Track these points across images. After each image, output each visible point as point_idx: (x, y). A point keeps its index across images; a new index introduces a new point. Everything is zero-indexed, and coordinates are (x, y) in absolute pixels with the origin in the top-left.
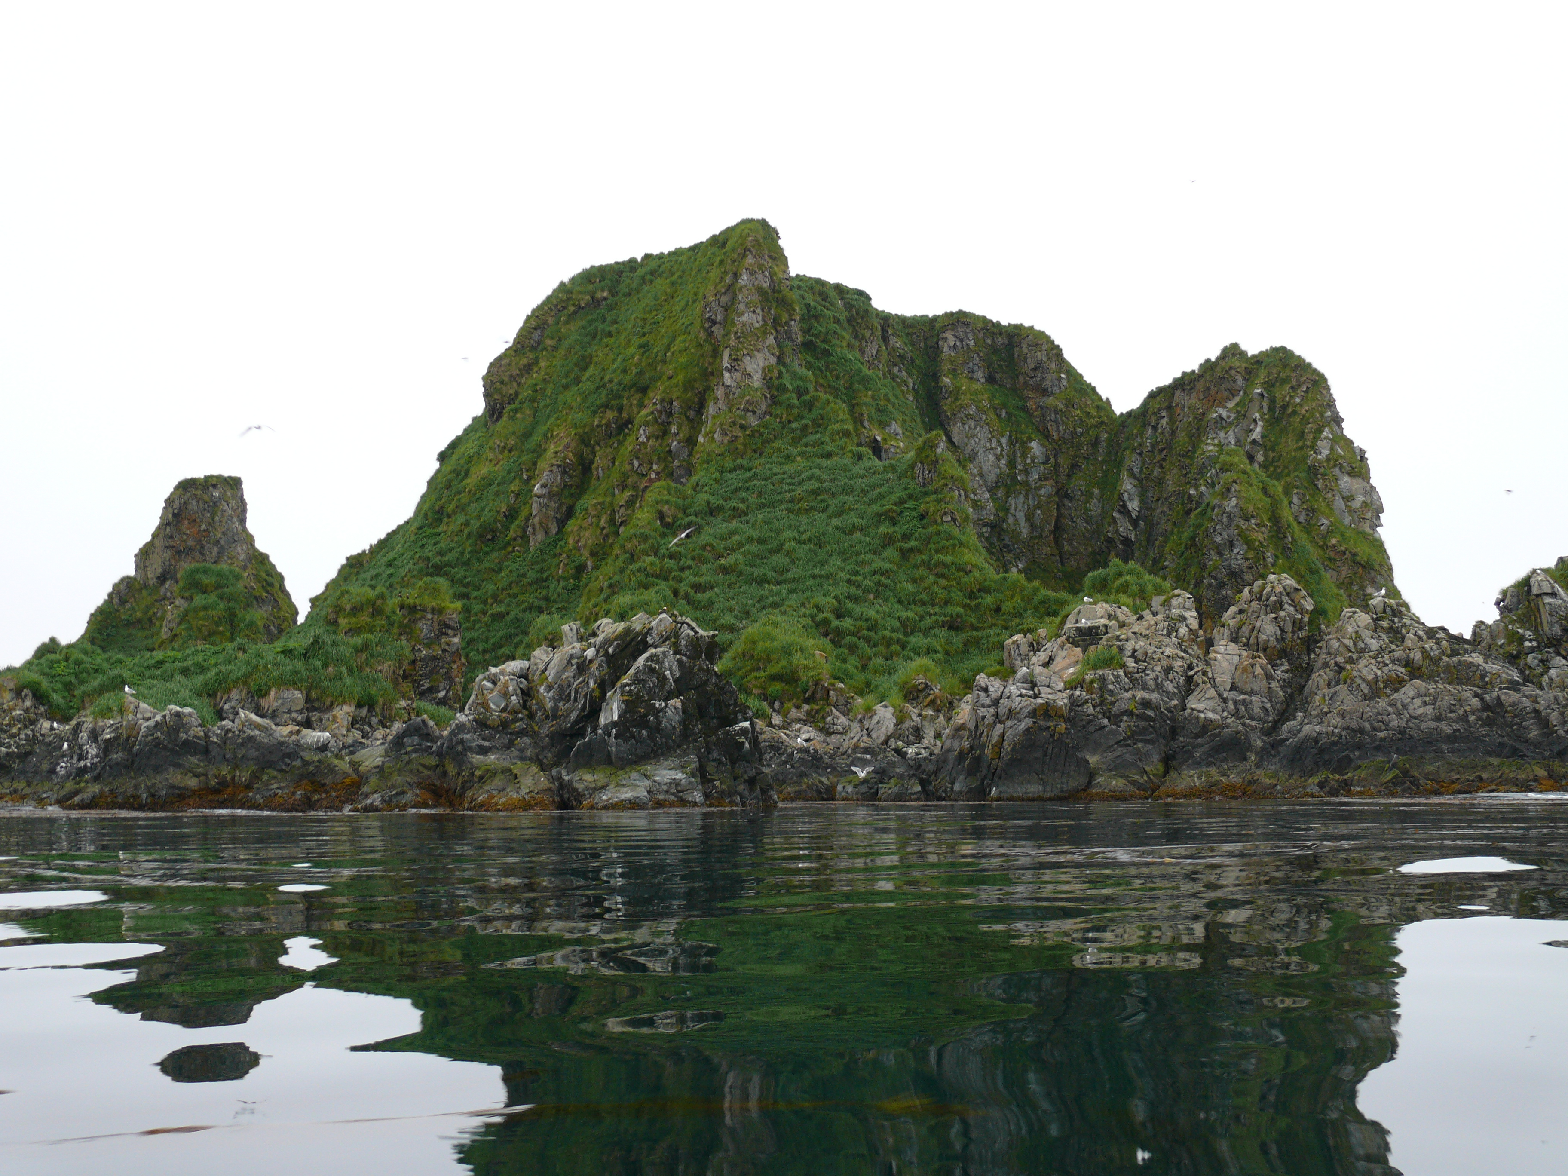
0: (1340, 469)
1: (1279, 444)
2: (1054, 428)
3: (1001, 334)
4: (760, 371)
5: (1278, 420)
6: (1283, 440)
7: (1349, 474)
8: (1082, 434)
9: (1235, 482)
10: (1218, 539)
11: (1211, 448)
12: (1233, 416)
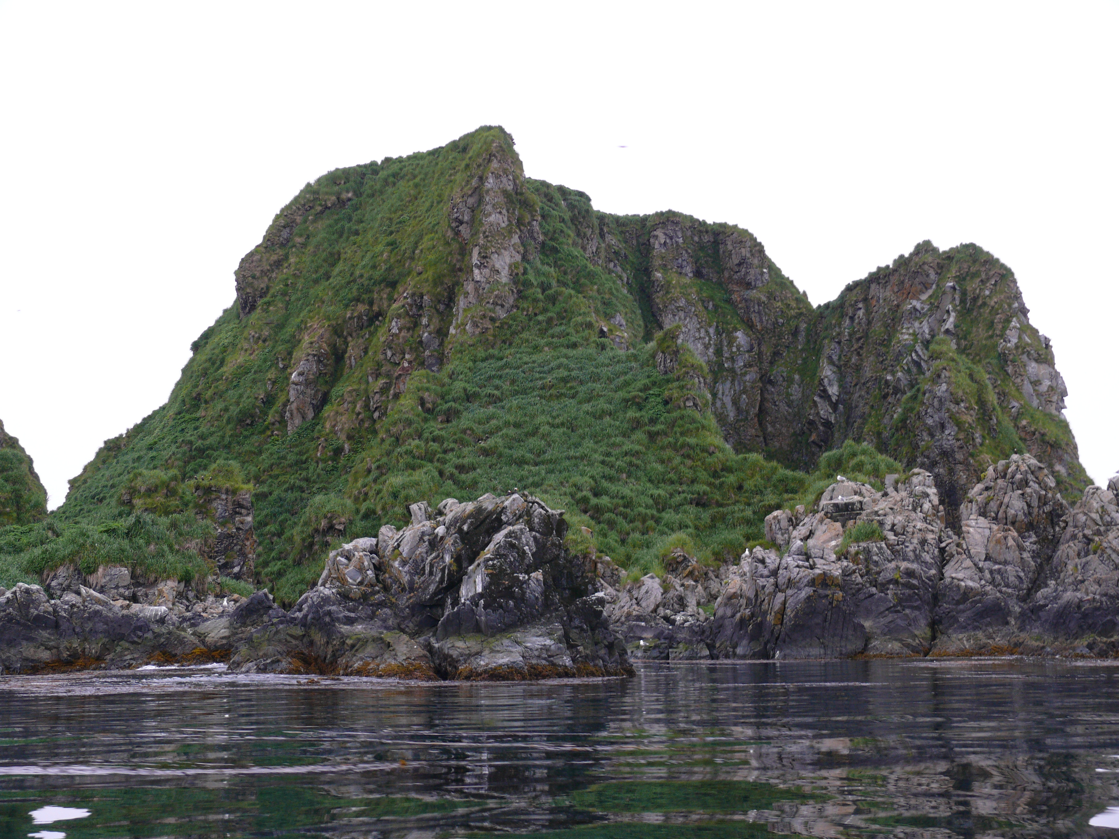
0: (1028, 356)
1: (970, 333)
2: (758, 319)
3: (707, 232)
4: (507, 268)
5: (969, 311)
6: (974, 329)
7: (1036, 361)
8: (783, 324)
9: (945, 369)
10: (930, 422)
11: (906, 337)
12: (927, 307)
